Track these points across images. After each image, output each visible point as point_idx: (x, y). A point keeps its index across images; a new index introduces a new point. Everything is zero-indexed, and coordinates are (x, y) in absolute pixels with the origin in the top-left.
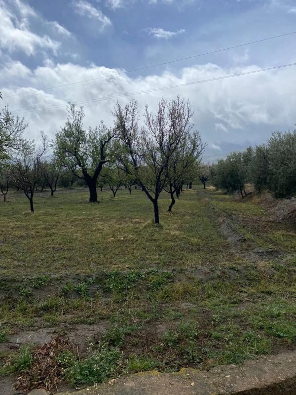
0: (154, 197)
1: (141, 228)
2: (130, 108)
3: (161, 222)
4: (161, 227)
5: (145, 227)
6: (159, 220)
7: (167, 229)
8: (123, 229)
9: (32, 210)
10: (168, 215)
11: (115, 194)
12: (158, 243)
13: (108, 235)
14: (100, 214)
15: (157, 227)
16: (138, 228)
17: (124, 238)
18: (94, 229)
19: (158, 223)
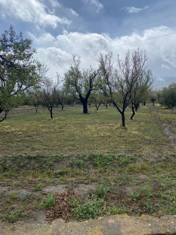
0: (122, 110)
1: (114, 129)
2: (108, 56)
4: (126, 129)
5: (116, 129)
6: (125, 124)
7: (130, 130)
8: (103, 129)
9: (52, 117)
10: (130, 122)
11: (97, 109)
12: (125, 139)
13: (95, 133)
14: (89, 120)
15: (123, 129)
16: (112, 129)
17: (104, 135)
18: (86, 129)
19: (125, 126)
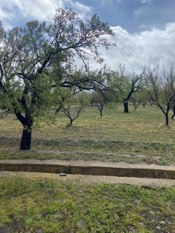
0: (166, 112)
1: (159, 127)
3: (169, 125)
4: (170, 127)
5: (161, 127)
6: (169, 124)
7: (173, 129)
8: (150, 127)
9: (101, 116)
10: (171, 121)
11: (136, 108)
12: (170, 134)
13: (144, 129)
14: (133, 119)
15: (167, 127)
16: (157, 127)
17: (152, 131)
18: (136, 126)
19: (168, 125)
